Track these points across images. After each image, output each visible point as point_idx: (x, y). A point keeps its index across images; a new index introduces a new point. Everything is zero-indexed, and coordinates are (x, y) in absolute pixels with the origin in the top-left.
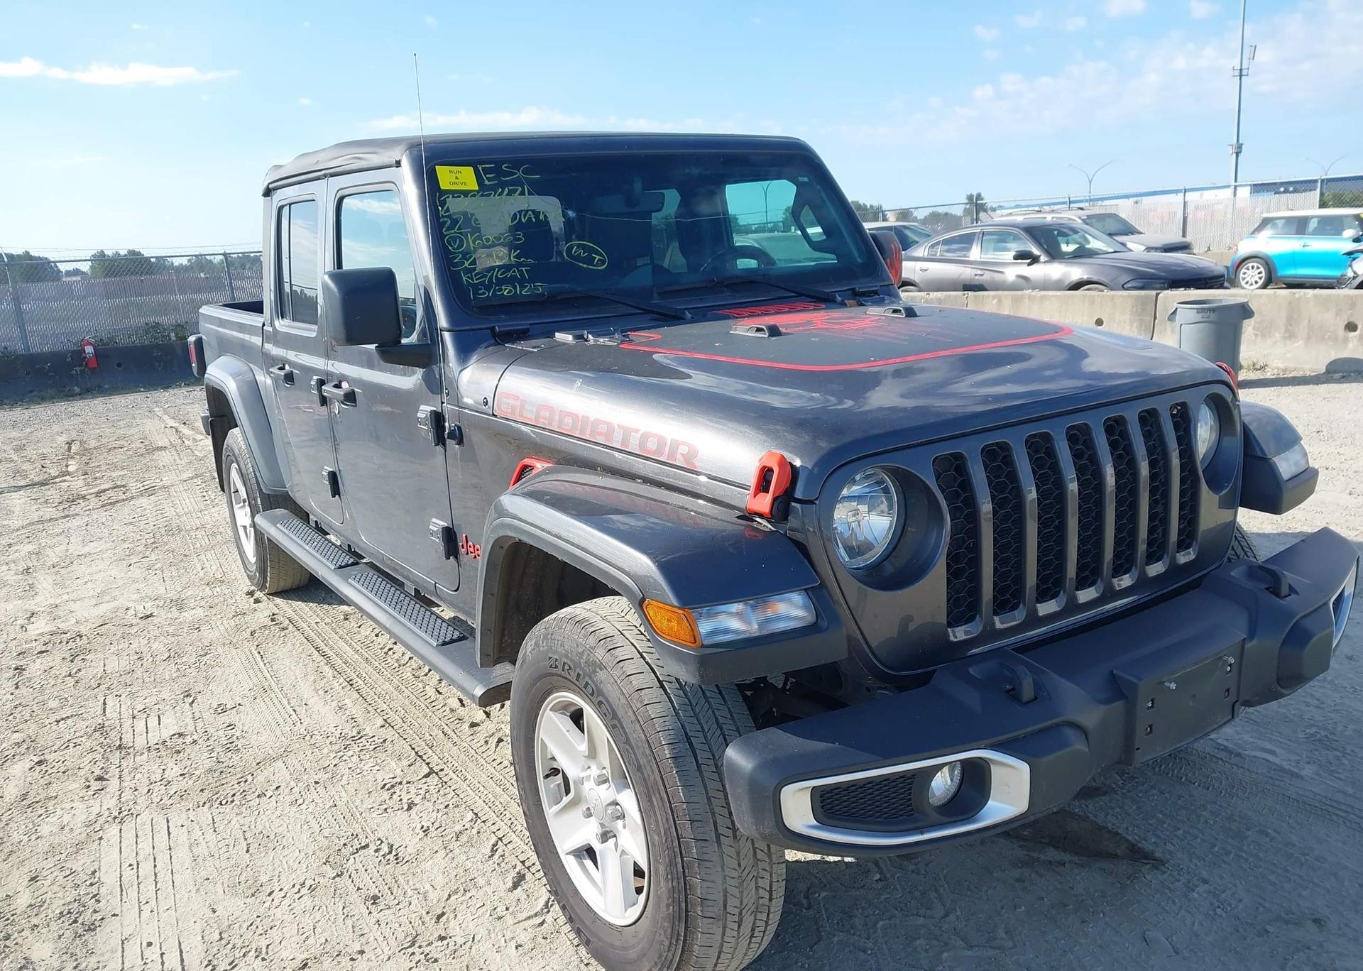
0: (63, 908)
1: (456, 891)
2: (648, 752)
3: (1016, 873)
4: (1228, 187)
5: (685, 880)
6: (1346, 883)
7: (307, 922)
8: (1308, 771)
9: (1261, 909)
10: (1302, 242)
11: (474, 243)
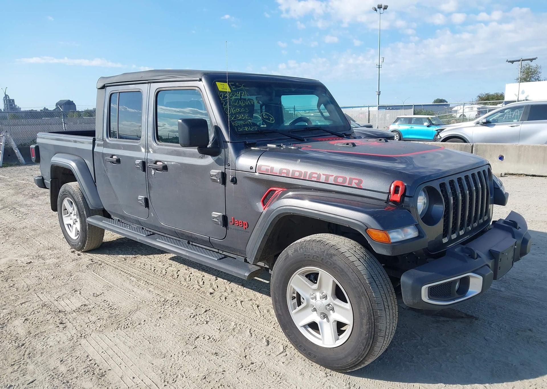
0: (85, 370)
1: (246, 348)
2: (359, 282)
3: (435, 325)
4: (376, 106)
5: (374, 324)
6: (532, 319)
7: (195, 363)
8: (503, 289)
9: (513, 328)
10: (410, 126)
11: (234, 111)
